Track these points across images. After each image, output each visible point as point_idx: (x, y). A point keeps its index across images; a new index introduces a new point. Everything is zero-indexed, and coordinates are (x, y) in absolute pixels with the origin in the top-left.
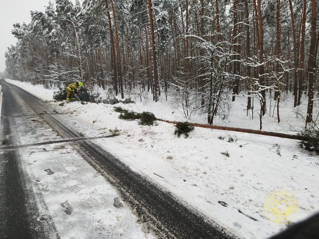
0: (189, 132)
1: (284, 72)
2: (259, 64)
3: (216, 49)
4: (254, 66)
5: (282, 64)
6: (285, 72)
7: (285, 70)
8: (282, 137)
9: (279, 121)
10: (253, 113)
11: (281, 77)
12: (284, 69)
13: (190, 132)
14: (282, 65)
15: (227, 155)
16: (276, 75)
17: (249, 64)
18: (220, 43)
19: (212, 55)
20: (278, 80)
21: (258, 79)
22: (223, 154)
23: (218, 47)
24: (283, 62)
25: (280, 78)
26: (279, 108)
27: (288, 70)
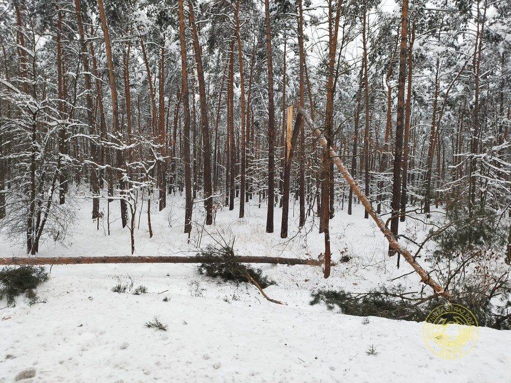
0: (35, 288)
1: (155, 161)
2: (125, 147)
3: (44, 109)
4: (118, 148)
5: (153, 147)
6: (157, 161)
7: (157, 158)
8: (175, 262)
9: (151, 235)
10: (109, 224)
11: (152, 167)
12: (156, 156)
13: (38, 287)
14: (153, 150)
15: (161, 327)
16: (145, 164)
17: (112, 145)
18: (50, 99)
19: (34, 119)
20: (147, 171)
21: (125, 170)
22: (149, 326)
23: (47, 106)
24: (154, 146)
25: (150, 169)
26: (150, 214)
27: (161, 158)
